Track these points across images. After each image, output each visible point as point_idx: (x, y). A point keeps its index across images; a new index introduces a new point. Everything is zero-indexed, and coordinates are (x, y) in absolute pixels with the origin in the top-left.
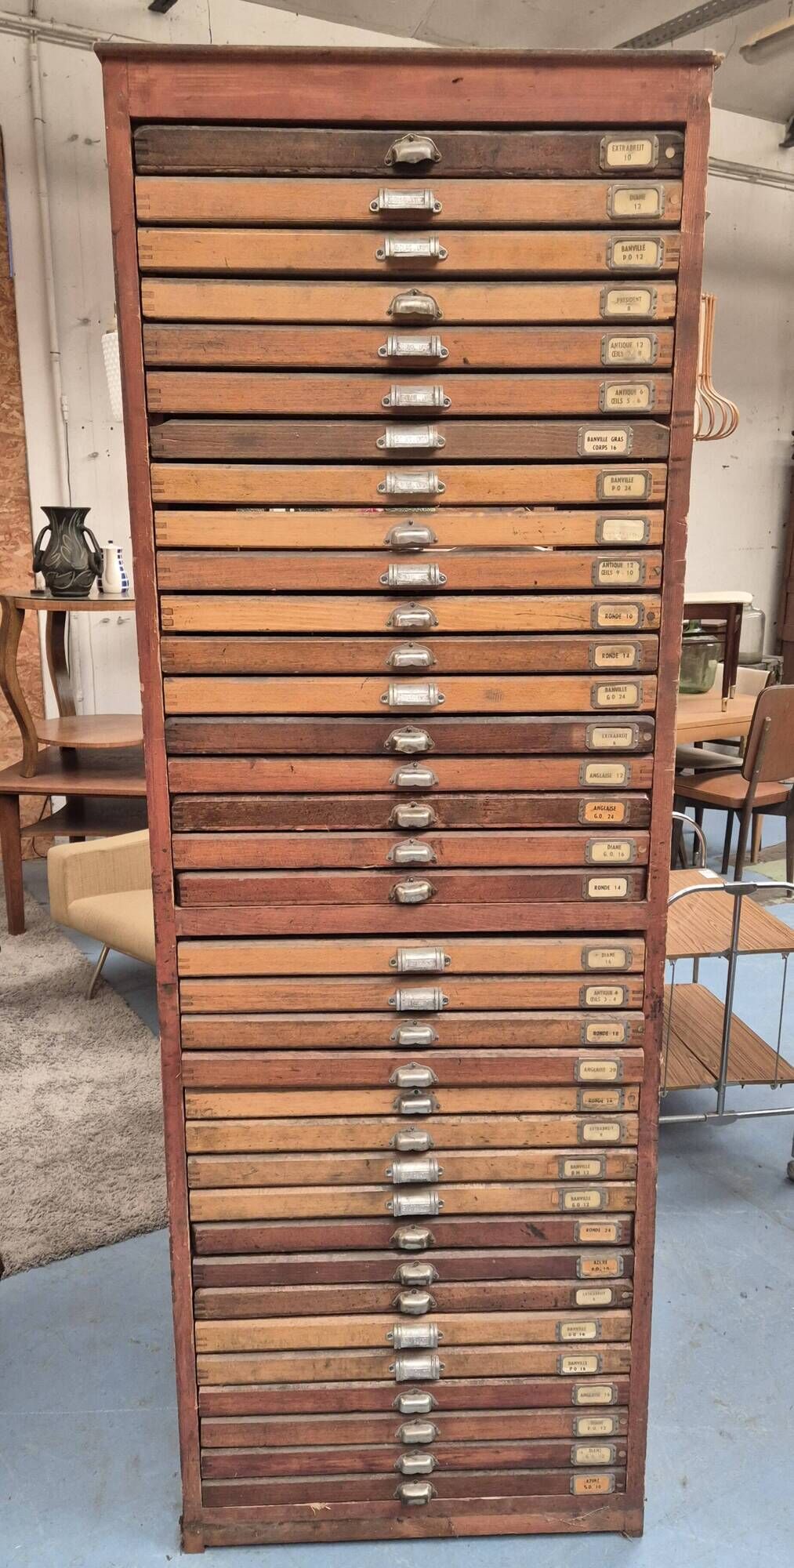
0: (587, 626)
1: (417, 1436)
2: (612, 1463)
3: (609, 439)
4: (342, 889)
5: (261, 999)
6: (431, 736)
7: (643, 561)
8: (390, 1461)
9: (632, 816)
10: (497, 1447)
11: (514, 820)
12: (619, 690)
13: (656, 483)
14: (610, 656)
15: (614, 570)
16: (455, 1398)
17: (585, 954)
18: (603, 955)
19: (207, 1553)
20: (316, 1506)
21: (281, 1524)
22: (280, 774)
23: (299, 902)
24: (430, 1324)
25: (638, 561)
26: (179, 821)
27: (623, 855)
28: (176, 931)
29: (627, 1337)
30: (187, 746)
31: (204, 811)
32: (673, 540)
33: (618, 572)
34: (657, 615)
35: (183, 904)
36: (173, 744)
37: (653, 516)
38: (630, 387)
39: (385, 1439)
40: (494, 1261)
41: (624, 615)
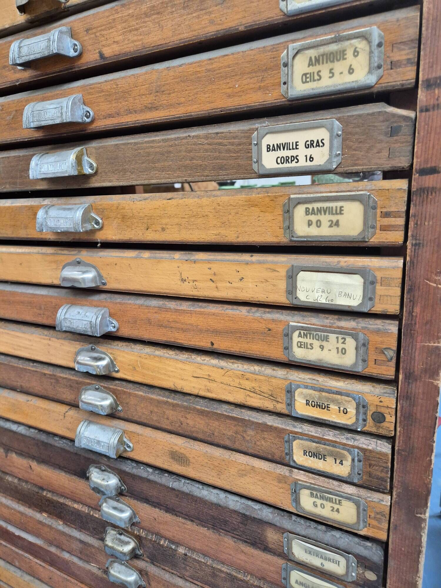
0: (281, 408)
3: (301, 145)
6: (121, 479)
7: (361, 336)
12: (330, 500)
13: (387, 215)
14: (315, 455)
15: (316, 343)
25: (355, 337)
32: (417, 310)
33: (322, 347)
34: (390, 419)
37: (380, 269)
38: (333, 47)
41: (333, 407)
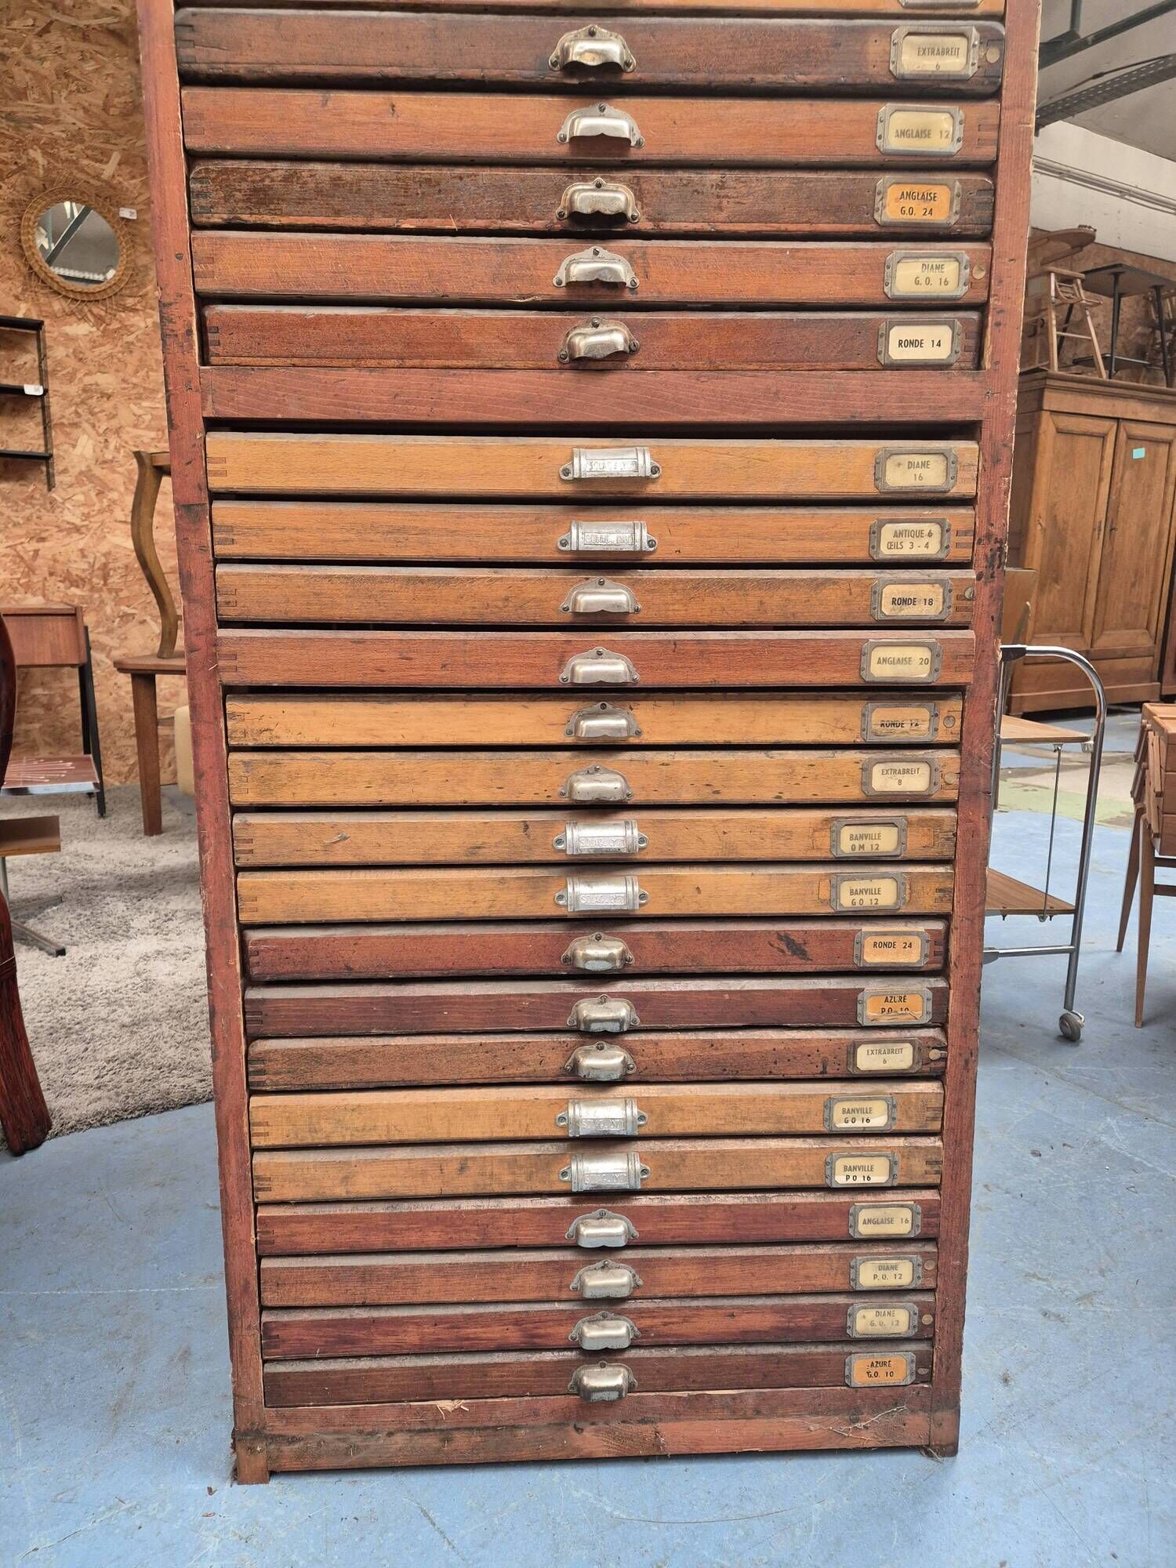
1: (605, 1287)
2: (912, 1333)
4: (480, 339)
5: (348, 535)
8: (562, 1330)
9: (962, 212)
10: (733, 1307)
11: (768, 217)
16: (663, 1226)
17: (879, 465)
18: (911, 465)
19: (274, 1483)
20: (446, 1405)
21: (390, 1434)
22: (373, 118)
23: (408, 363)
24: (626, 1100)
26: (203, 202)
27: (946, 283)
28: (203, 409)
29: (936, 1126)
30: (213, 58)
31: (244, 185)
35: (214, 360)
36: (189, 51)
39: (554, 1294)
40: (727, 996)
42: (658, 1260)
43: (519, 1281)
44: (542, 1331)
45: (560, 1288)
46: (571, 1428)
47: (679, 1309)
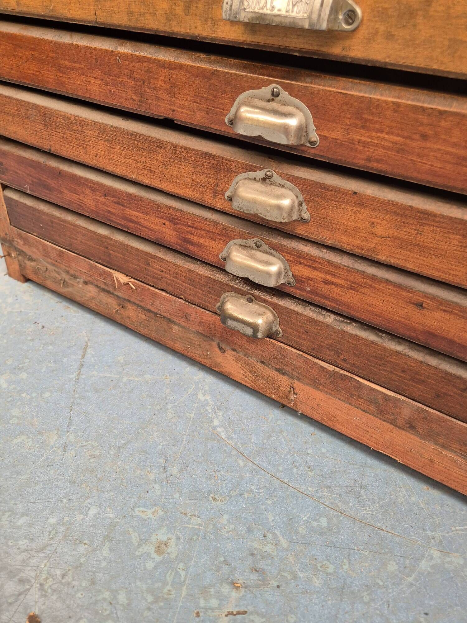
8: (214, 245)
20: (123, 279)
21: (86, 283)
39: (209, 199)
42: (337, 190)
43: (173, 170)
44: (195, 239)
45: (215, 193)
46: (215, 344)
47: (350, 270)
